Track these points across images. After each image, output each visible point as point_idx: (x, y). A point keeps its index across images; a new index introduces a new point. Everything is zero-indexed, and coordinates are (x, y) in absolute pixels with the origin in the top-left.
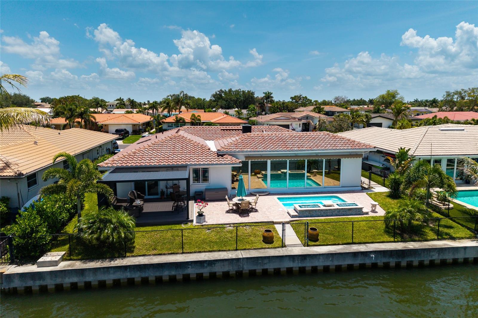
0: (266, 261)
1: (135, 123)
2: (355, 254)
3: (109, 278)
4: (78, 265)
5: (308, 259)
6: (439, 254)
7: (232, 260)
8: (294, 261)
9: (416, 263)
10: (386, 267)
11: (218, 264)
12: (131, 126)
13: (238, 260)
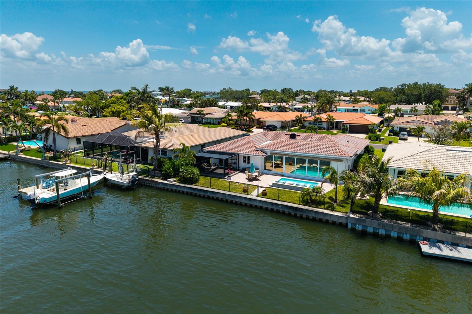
0: (235, 197)
1: (283, 120)
2: (273, 204)
3: (186, 190)
4: (178, 184)
5: (252, 201)
6: (315, 215)
7: (223, 193)
8: (246, 200)
9: (304, 216)
10: (289, 215)
11: (218, 194)
12: (281, 122)
13: (225, 194)
